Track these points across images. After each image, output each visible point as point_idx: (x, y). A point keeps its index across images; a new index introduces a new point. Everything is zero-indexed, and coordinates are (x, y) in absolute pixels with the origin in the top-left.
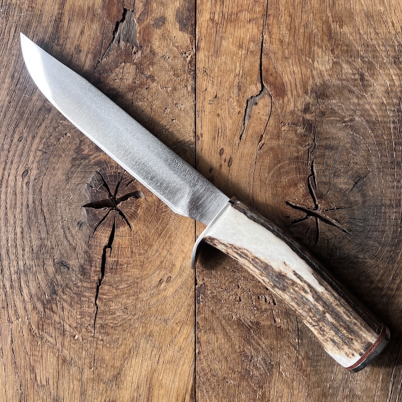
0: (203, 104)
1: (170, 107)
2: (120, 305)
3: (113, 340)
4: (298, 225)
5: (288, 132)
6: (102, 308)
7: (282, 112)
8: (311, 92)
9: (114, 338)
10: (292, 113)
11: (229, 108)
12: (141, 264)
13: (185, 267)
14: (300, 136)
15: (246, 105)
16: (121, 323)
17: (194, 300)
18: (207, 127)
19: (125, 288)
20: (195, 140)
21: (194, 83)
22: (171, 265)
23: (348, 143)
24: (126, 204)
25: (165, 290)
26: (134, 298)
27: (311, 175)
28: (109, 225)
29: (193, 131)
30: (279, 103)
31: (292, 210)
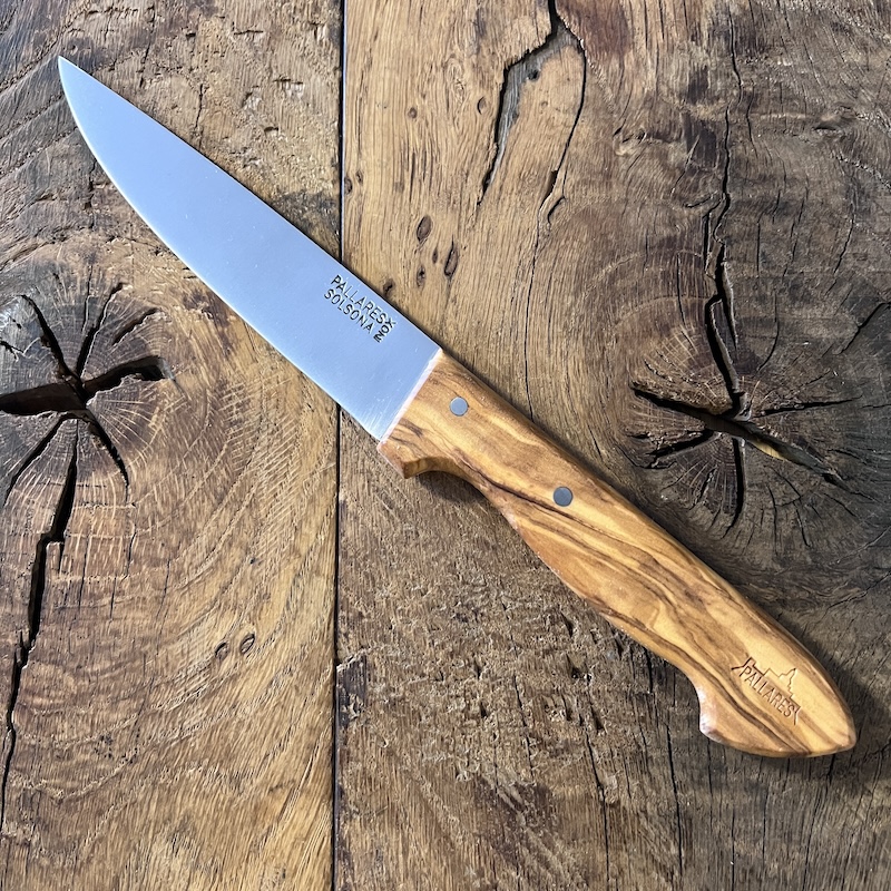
0: (365, 80)
1: (259, 90)
2: (89, 730)
3: (60, 844)
4: (673, 461)
5: (639, 161)
6: (27, 738)
7: (616, 100)
8: (713, 34)
9: (64, 838)
10: (651, 101)
11: (447, 92)
12: (157, 593)
13: (302, 603)
14: (678, 173)
15: (500, 80)
16: (90, 786)
17: (329, 712)
18: (378, 150)
19: (103, 672)
20: (337, 192)
21: (337, 16)
22: (254, 597)
23: (834, 191)
24: (113, 397)
25: (234, 678)
26: (134, 705)
27: (715, 299)
28: (57, 468)
29: (332, 161)
30: (608, 71)
31: (654, 414)
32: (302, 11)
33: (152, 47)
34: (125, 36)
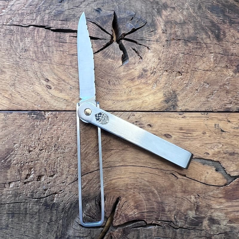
1: (210, 87)
6: (27, 30)
12: (63, 63)
16: (14, 47)
20: (178, 111)
21: (234, 110)
25: (40, 84)
26: (34, 58)
28: (98, 34)
29: (187, 109)
30: (218, 193)
31: (112, 203)
32: (236, 99)
33: (223, 55)
34: (226, 47)
